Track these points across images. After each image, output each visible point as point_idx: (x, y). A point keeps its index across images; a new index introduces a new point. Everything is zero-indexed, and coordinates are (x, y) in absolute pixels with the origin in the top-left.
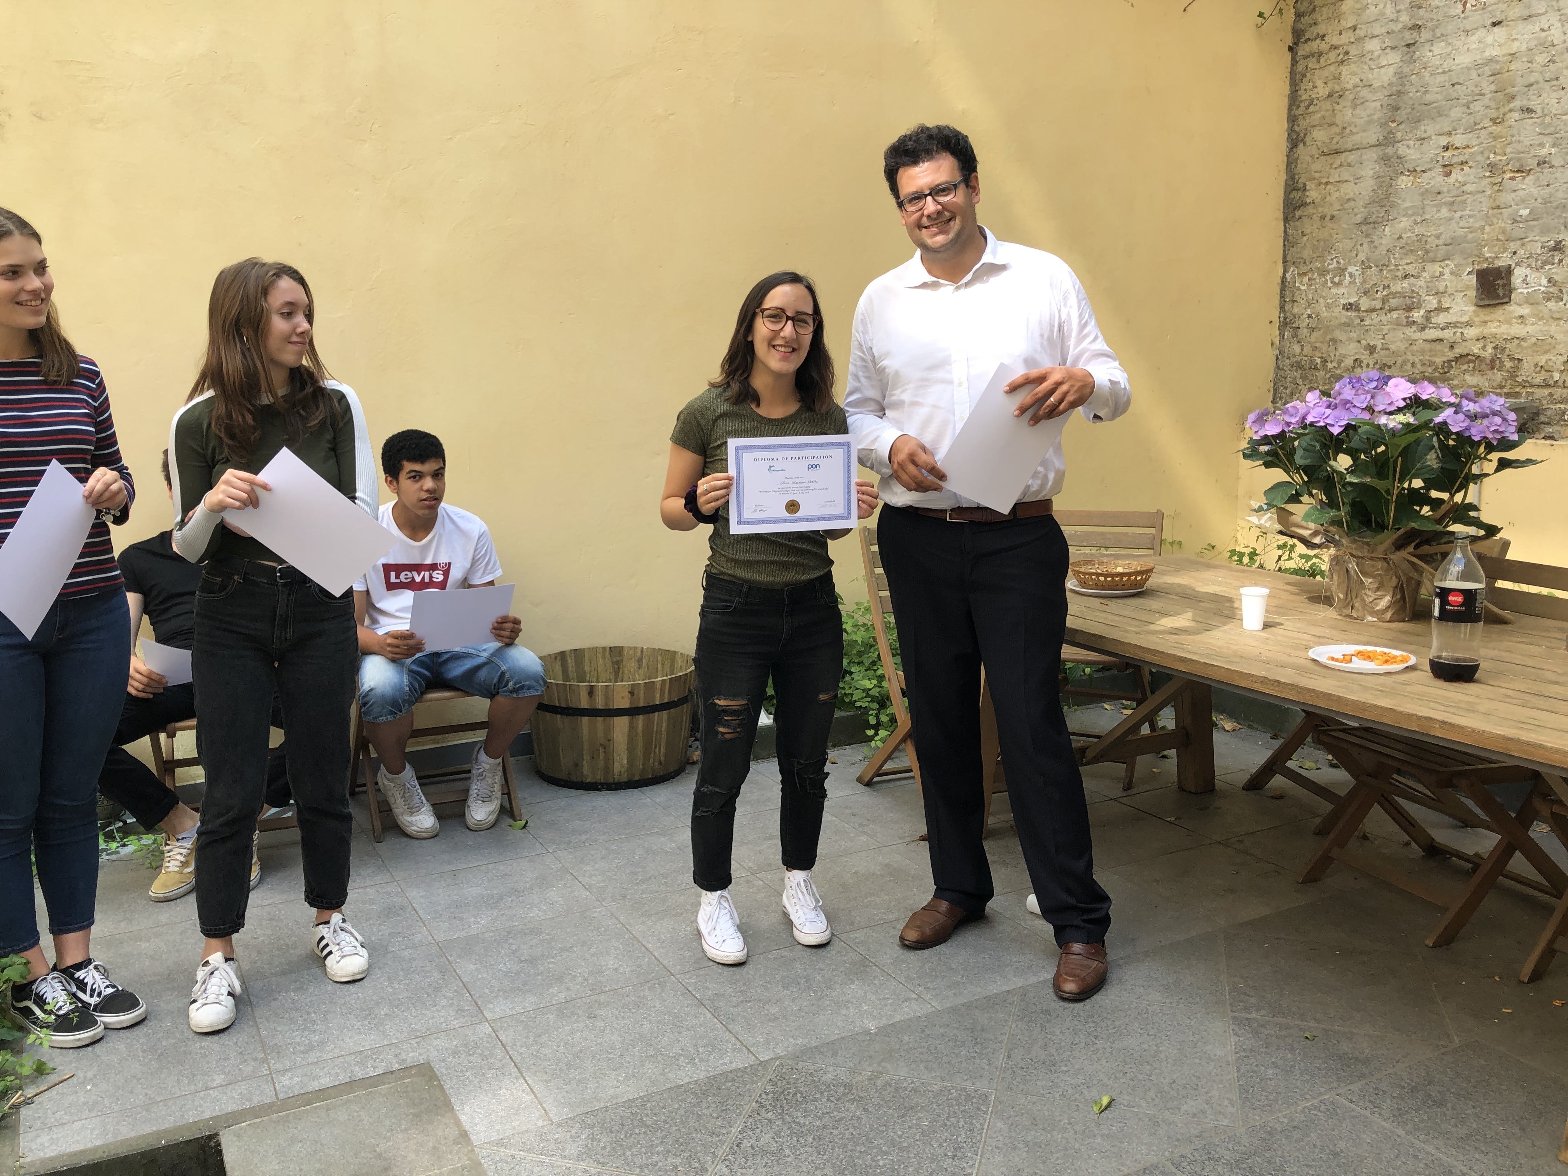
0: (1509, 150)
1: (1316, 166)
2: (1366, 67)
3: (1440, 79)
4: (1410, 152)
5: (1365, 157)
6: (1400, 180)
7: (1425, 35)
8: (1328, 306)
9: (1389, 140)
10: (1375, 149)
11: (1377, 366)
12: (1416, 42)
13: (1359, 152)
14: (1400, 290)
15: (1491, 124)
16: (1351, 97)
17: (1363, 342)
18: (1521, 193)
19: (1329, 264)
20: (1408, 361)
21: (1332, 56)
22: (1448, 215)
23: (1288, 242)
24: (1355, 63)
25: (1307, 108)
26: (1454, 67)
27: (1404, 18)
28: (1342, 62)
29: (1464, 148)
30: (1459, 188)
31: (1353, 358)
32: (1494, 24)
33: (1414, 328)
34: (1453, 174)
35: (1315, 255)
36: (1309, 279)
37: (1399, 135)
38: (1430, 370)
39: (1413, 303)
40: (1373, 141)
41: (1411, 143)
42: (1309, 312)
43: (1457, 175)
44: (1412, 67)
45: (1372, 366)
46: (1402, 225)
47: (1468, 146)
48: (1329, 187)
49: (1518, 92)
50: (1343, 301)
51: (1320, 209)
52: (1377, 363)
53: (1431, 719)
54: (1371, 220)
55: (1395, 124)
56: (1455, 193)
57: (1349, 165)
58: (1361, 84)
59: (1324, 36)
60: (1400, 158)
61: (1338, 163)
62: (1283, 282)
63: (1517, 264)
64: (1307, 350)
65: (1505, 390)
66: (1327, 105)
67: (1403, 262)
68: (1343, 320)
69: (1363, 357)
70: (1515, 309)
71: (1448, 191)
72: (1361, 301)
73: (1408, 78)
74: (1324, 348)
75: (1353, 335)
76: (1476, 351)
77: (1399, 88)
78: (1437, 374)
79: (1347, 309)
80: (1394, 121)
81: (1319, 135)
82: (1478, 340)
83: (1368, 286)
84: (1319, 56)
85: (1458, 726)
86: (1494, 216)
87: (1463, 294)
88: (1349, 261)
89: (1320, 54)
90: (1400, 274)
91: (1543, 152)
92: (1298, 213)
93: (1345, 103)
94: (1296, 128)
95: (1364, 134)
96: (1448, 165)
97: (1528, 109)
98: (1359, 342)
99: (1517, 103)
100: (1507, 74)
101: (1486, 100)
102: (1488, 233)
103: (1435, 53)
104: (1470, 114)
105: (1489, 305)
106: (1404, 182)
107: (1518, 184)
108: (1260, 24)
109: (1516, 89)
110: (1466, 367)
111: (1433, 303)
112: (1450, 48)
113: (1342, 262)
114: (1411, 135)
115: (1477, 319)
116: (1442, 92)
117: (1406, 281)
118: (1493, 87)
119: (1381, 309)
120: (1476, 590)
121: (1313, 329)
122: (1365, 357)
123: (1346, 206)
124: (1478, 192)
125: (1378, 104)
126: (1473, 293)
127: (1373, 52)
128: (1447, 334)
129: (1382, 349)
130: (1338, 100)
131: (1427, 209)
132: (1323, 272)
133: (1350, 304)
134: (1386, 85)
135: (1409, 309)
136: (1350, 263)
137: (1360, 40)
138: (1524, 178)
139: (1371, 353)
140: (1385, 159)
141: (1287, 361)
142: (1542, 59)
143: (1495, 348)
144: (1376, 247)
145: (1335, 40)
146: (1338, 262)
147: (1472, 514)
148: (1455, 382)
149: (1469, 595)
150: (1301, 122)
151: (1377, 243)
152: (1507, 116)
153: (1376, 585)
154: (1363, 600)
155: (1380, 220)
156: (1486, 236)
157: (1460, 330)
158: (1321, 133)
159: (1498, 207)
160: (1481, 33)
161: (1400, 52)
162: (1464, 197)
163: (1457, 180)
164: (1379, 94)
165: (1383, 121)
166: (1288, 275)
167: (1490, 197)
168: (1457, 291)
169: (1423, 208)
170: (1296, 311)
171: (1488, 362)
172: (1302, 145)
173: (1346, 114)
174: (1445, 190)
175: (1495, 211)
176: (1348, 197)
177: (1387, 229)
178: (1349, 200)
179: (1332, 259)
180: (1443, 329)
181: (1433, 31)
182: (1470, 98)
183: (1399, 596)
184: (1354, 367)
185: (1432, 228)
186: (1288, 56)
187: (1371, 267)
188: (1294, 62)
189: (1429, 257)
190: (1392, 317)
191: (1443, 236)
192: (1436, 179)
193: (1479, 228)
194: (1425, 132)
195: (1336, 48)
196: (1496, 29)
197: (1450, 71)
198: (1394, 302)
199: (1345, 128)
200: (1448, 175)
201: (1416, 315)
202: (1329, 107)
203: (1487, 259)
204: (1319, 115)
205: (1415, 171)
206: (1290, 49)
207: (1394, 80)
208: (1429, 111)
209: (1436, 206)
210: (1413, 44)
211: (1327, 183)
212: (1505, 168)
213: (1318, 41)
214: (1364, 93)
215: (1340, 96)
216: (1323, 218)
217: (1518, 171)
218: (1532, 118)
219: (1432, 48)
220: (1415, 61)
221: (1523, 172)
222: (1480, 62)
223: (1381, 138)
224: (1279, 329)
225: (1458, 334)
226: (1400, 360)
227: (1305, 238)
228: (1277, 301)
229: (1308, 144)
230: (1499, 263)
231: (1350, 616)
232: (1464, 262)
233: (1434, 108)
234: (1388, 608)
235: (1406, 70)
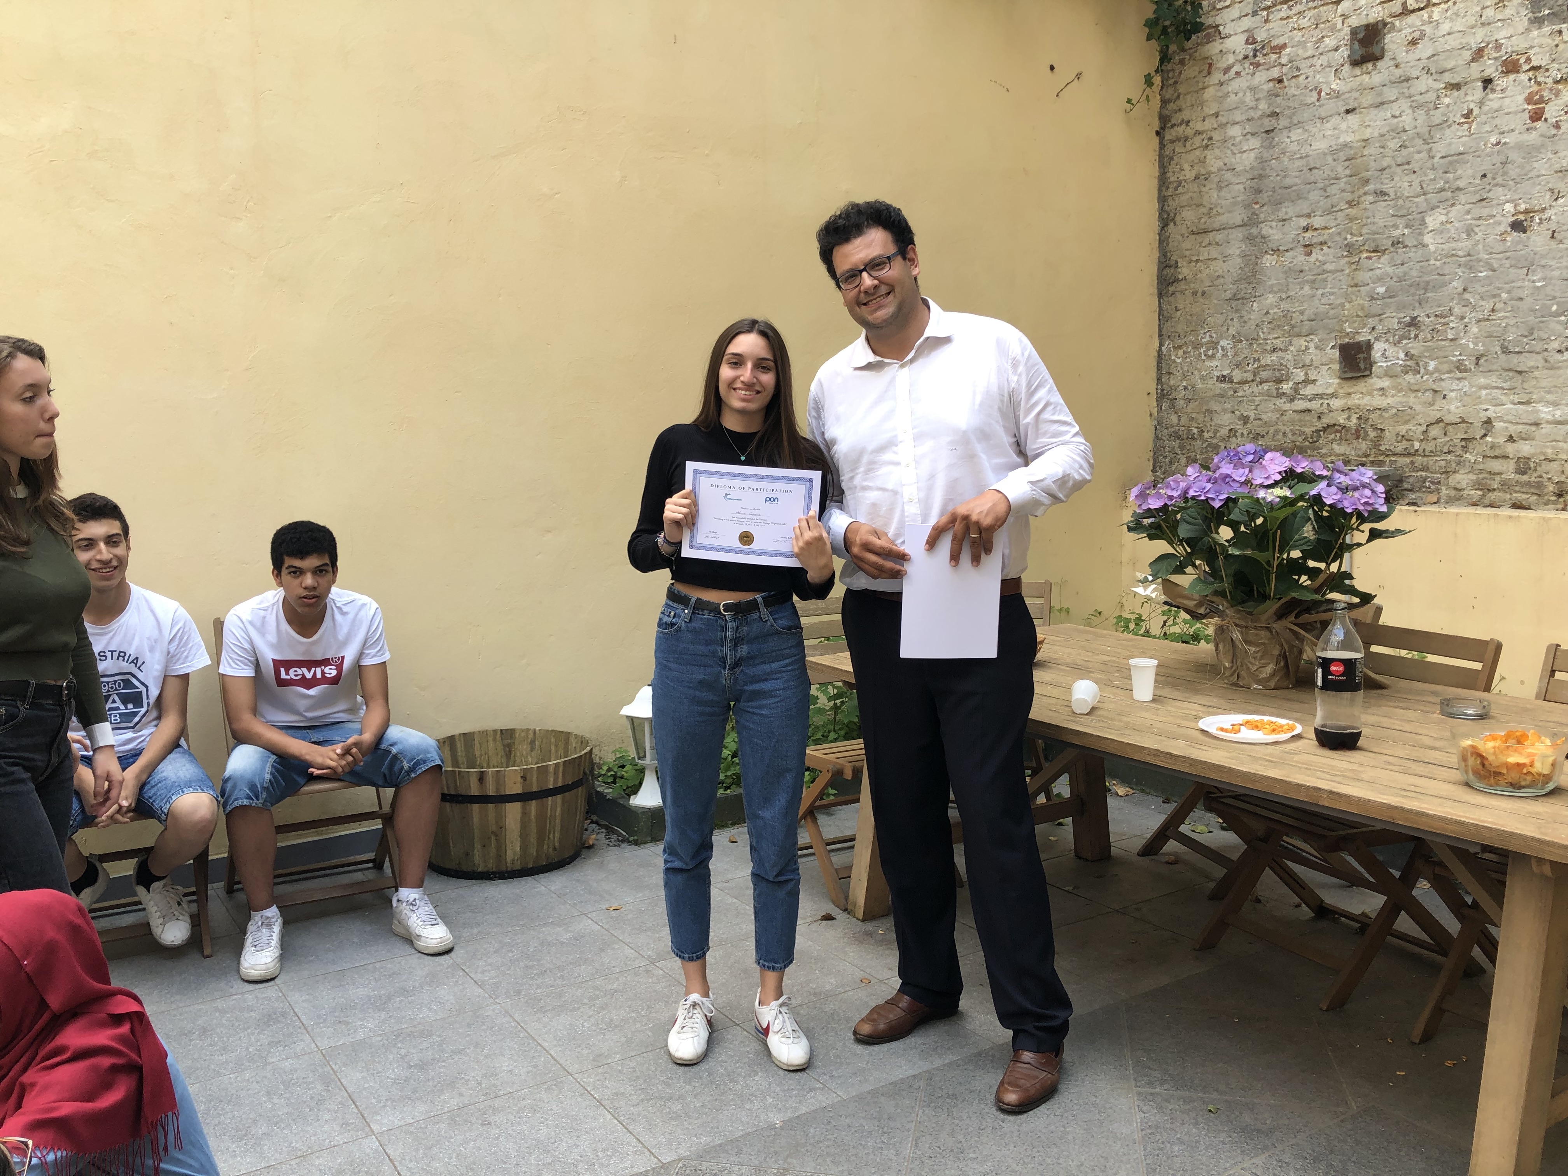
0: (1364, 231)
1: (1187, 245)
2: (1229, 152)
3: (1298, 163)
4: (1274, 233)
5: (1230, 237)
6: (1264, 259)
7: (1283, 122)
8: (1203, 378)
9: (1252, 221)
10: (1241, 229)
11: (1251, 436)
12: (1275, 128)
13: (1226, 232)
14: (1269, 363)
15: (1347, 206)
16: (1217, 180)
17: (1237, 412)
18: (1378, 272)
19: (1202, 338)
20: (1280, 430)
21: (1197, 141)
22: (1310, 292)
23: (1163, 317)
24: (1218, 148)
25: (1176, 189)
26: (1311, 153)
27: (1263, 106)
28: (1207, 146)
29: (1323, 229)
30: (1319, 267)
31: (1228, 428)
32: (1348, 112)
33: (1284, 400)
34: (1314, 255)
35: (1188, 329)
36: (1184, 352)
37: (1262, 216)
38: (1300, 439)
39: (1282, 375)
40: (1239, 221)
41: (1274, 224)
42: (1184, 384)
43: (1317, 255)
44: (1271, 151)
45: (1246, 435)
46: (1269, 301)
47: (1326, 228)
48: (1199, 264)
49: (1372, 176)
50: (1216, 374)
51: (1192, 285)
52: (1251, 432)
53: (1319, 789)
54: (1240, 296)
55: (1258, 206)
56: (1316, 272)
57: (1217, 244)
58: (1225, 168)
59: (1188, 122)
60: (1263, 237)
61: (1206, 242)
62: (1159, 355)
63: (1377, 339)
64: (1184, 421)
65: (1370, 459)
66: (1194, 187)
67: (1271, 337)
68: (1218, 392)
69: (1238, 427)
70: (1376, 382)
71: (1310, 270)
72: (1234, 374)
73: (1268, 163)
74: (1201, 418)
75: (1228, 406)
76: (1342, 421)
77: (1261, 172)
78: (1307, 443)
79: (1221, 381)
80: (1257, 203)
81: (1188, 215)
82: (1343, 411)
83: (1239, 359)
84: (1185, 141)
85: (1345, 795)
86: (1353, 293)
87: (1327, 367)
88: (1221, 335)
89: (1186, 139)
90: (1268, 348)
91: (1397, 233)
92: (1171, 289)
93: (1211, 185)
94: (1166, 208)
95: (1230, 215)
96: (1308, 245)
97: (1381, 192)
98: (1233, 412)
99: (1371, 187)
100: (1361, 159)
101: (1342, 184)
102: (1348, 310)
103: (1293, 139)
104: (1327, 197)
105: (1352, 378)
106: (1269, 261)
107: (1374, 263)
108: (1128, 110)
109: (1370, 173)
110: (1333, 436)
111: (1300, 375)
112: (1306, 135)
113: (1215, 336)
114: (1273, 217)
115: (1341, 391)
116: (1299, 177)
117: (1275, 355)
118: (1348, 172)
119: (1253, 381)
120: (1355, 659)
121: (1189, 400)
122: (1239, 426)
123: (1216, 283)
124: (1338, 271)
125: (1241, 187)
126: (1336, 367)
127: (1234, 137)
128: (1314, 405)
129: (1255, 419)
130: (1204, 182)
131: (1291, 286)
132: (1197, 346)
133: (1223, 376)
134: (1248, 168)
135: (1279, 381)
136: (1222, 337)
137: (1223, 126)
138: (1379, 257)
139: (1245, 423)
140: (1250, 239)
141: (1166, 431)
142: (1393, 144)
143: (1359, 418)
144: (1245, 322)
145: (1199, 126)
146: (1211, 336)
147: (1347, 582)
148: (1324, 451)
149: (1349, 664)
150: (1171, 203)
151: (1246, 318)
152: (1362, 199)
153: (1259, 654)
154: (1248, 668)
155: (1248, 296)
156: (1346, 312)
157: (1326, 401)
158: (1189, 213)
159: (1356, 285)
160: (1335, 120)
161: (1259, 138)
162: (1325, 276)
163: (1317, 259)
164: (1242, 177)
165: (1247, 203)
166: (1163, 348)
167: (1349, 275)
168: (1322, 365)
169: (1287, 285)
170: (1172, 382)
171: (1353, 431)
172: (1172, 224)
173: (1212, 196)
174: (1307, 268)
175: (1355, 289)
176: (1217, 274)
177: (1255, 304)
178: (1218, 277)
179: (1205, 333)
180: (1310, 401)
181: (1290, 118)
182: (1327, 182)
183: (1282, 664)
184: (1229, 437)
185: (1296, 305)
186: (1156, 140)
187: (1242, 341)
188: (1162, 146)
189: (1294, 333)
190: (1263, 388)
191: (1307, 312)
192: (1298, 258)
193: (1339, 305)
194: (1286, 213)
195: (1199, 133)
196: (1349, 116)
197: (1307, 156)
198: (1264, 374)
199: (1211, 209)
200: (1309, 254)
201: (1285, 386)
202: (1196, 189)
203: (1348, 334)
204: (1185, 197)
205: (1279, 250)
206: (1158, 133)
207: (1255, 164)
208: (1289, 194)
209: (1299, 283)
210: (1272, 131)
211: (1197, 261)
212: (1362, 248)
213: (1183, 126)
214: (1228, 176)
215: (1206, 179)
216: (1195, 293)
217: (1374, 251)
218: (1386, 201)
219: (1290, 135)
220: (1274, 147)
221: (1378, 252)
222: (1335, 147)
223: (1246, 219)
224: (1157, 401)
225: (1325, 405)
226: (1272, 430)
227: (1179, 313)
228: (1154, 374)
229: (1178, 223)
230: (1360, 338)
231: (1235, 685)
232: (1328, 337)
233: (1294, 191)
234: (1273, 675)
235: (1266, 155)
